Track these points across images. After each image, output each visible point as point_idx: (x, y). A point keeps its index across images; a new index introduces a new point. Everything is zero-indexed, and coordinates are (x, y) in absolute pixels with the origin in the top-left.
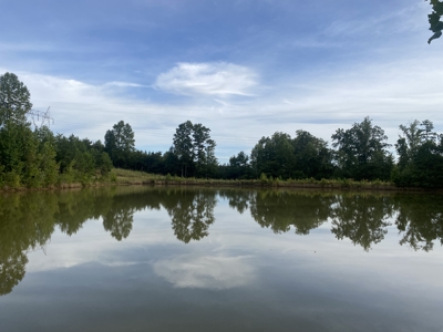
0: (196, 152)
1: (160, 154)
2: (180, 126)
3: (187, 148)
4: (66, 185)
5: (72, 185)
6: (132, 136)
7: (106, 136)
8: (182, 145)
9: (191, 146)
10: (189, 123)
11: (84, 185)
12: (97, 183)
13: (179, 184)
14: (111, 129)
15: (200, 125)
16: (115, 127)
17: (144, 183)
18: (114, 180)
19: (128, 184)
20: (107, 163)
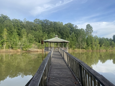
4: (102, 50)
5: (103, 50)
11: (107, 50)
12: (111, 50)
20: (113, 44)
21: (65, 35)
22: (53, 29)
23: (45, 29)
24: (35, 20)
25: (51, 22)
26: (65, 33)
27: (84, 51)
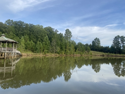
0: (122, 46)
1: (108, 47)
2: (115, 37)
3: (118, 44)
4: (76, 55)
6: (100, 42)
7: (92, 42)
8: (116, 43)
9: (120, 44)
10: (118, 36)
11: (81, 55)
12: (86, 55)
13: (112, 56)
14: (94, 40)
15: (123, 36)
16: (95, 39)
17: (101, 56)
18: (91, 54)
19: (96, 55)
20: (88, 49)
21: (39, 39)
22: (29, 32)
23: (18, 32)
24: (8, 21)
25: (27, 25)
26: (40, 37)
27: (57, 55)
